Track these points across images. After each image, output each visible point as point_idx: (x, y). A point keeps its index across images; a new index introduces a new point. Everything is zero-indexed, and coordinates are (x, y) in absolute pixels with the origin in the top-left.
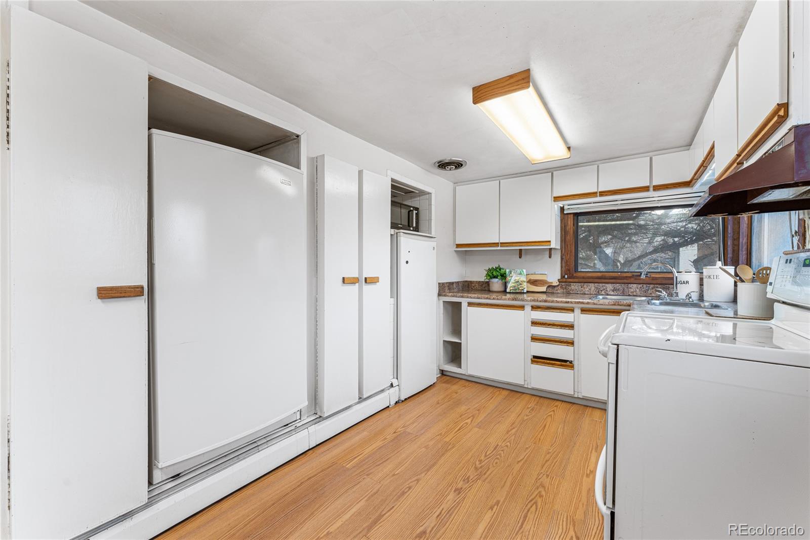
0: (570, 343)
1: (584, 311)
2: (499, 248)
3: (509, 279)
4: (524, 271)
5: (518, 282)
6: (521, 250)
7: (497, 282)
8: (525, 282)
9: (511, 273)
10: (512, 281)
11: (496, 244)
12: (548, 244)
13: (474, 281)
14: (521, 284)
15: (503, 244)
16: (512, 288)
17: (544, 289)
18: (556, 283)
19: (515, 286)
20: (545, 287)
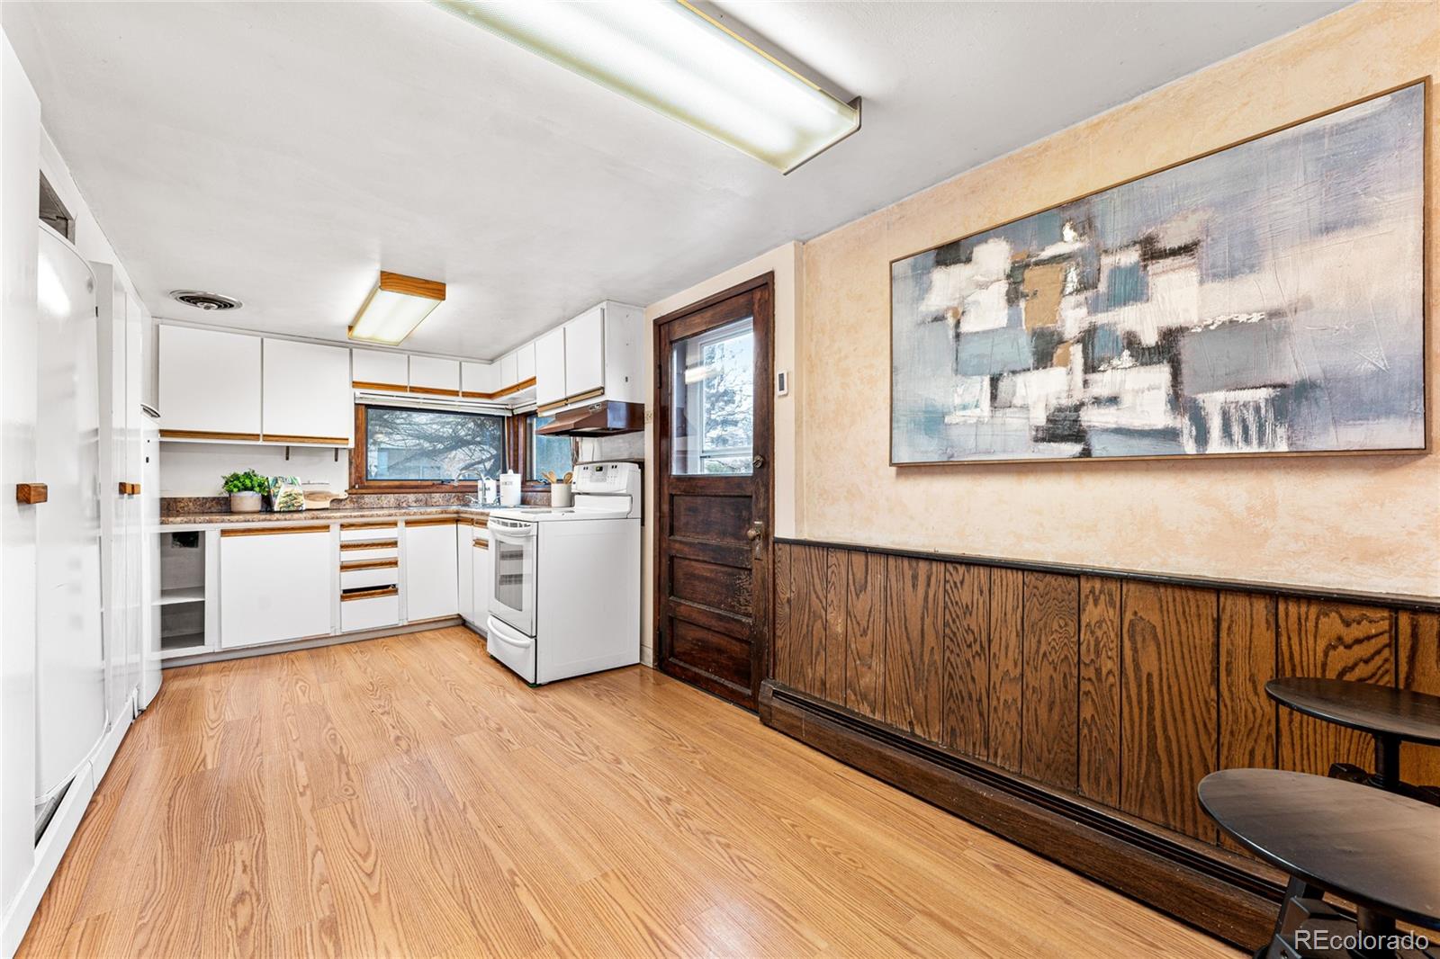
0: (394, 563)
1: (408, 523)
2: (260, 442)
3: (276, 491)
4: (298, 478)
5: (291, 495)
6: (288, 447)
7: (252, 497)
8: (301, 495)
9: (277, 482)
10: (281, 493)
11: (256, 437)
12: (345, 442)
13: (183, 499)
14: (295, 499)
15: (267, 437)
16: (282, 505)
17: (327, 504)
18: (343, 495)
19: (286, 502)
20: (329, 502)
